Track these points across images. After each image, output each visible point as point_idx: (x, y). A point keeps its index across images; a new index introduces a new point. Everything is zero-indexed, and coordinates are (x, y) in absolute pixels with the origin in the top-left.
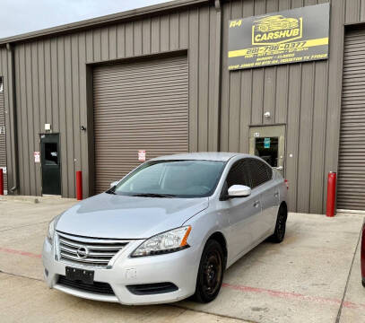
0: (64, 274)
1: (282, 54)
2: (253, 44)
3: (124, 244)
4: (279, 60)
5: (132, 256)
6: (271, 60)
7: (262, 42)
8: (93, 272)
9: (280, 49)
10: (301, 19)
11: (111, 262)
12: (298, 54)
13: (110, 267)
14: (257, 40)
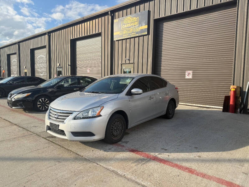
0: (49, 125)
1: (131, 33)
2: (122, 29)
3: (71, 113)
4: (130, 36)
5: (75, 119)
6: (128, 36)
7: (125, 28)
8: (59, 125)
9: (131, 31)
10: (138, 17)
11: (65, 121)
12: (137, 33)
13: (65, 123)
14: (123, 27)
